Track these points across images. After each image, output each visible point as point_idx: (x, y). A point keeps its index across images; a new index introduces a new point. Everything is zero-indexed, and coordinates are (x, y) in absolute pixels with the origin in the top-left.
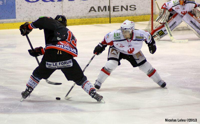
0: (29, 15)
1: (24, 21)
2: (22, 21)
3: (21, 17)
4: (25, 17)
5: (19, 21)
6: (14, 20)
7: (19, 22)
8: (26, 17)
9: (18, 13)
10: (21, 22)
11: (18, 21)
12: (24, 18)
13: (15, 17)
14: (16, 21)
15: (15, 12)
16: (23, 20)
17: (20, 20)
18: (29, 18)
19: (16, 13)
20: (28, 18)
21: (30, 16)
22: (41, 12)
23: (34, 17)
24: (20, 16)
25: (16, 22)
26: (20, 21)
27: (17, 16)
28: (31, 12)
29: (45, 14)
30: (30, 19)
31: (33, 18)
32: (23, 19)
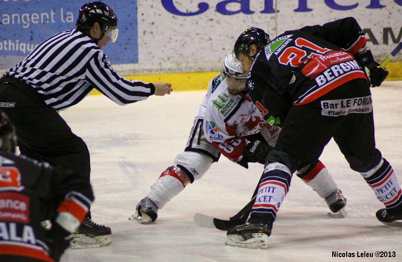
0: (177, 54)
1: (161, 70)
2: (157, 70)
3: (153, 57)
4: (166, 59)
5: (147, 70)
6: (132, 68)
7: (146, 72)
8: (168, 59)
9: (143, 45)
10: (153, 72)
11: (143, 70)
12: (161, 61)
13: (135, 60)
14: (138, 71)
15: (136, 44)
16: (158, 67)
17: (148, 66)
18: (177, 62)
19: (139, 46)
20: (173, 62)
21: (181, 55)
22: (211, 44)
23: (190, 60)
24: (152, 55)
25: (137, 73)
26: (150, 71)
27: (140, 57)
28: (183, 45)
29: (224, 49)
30: (178, 64)
31: (187, 62)
32: (160, 64)
